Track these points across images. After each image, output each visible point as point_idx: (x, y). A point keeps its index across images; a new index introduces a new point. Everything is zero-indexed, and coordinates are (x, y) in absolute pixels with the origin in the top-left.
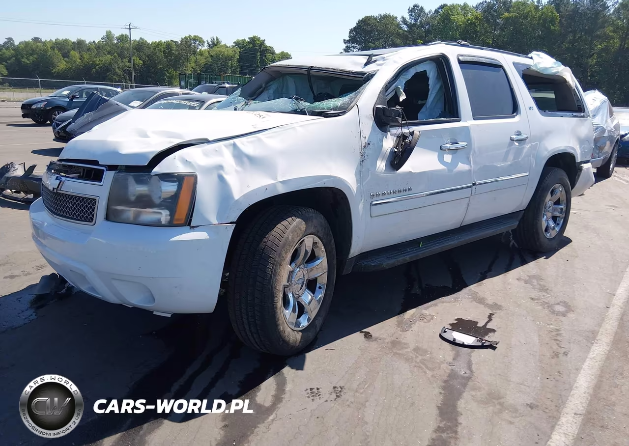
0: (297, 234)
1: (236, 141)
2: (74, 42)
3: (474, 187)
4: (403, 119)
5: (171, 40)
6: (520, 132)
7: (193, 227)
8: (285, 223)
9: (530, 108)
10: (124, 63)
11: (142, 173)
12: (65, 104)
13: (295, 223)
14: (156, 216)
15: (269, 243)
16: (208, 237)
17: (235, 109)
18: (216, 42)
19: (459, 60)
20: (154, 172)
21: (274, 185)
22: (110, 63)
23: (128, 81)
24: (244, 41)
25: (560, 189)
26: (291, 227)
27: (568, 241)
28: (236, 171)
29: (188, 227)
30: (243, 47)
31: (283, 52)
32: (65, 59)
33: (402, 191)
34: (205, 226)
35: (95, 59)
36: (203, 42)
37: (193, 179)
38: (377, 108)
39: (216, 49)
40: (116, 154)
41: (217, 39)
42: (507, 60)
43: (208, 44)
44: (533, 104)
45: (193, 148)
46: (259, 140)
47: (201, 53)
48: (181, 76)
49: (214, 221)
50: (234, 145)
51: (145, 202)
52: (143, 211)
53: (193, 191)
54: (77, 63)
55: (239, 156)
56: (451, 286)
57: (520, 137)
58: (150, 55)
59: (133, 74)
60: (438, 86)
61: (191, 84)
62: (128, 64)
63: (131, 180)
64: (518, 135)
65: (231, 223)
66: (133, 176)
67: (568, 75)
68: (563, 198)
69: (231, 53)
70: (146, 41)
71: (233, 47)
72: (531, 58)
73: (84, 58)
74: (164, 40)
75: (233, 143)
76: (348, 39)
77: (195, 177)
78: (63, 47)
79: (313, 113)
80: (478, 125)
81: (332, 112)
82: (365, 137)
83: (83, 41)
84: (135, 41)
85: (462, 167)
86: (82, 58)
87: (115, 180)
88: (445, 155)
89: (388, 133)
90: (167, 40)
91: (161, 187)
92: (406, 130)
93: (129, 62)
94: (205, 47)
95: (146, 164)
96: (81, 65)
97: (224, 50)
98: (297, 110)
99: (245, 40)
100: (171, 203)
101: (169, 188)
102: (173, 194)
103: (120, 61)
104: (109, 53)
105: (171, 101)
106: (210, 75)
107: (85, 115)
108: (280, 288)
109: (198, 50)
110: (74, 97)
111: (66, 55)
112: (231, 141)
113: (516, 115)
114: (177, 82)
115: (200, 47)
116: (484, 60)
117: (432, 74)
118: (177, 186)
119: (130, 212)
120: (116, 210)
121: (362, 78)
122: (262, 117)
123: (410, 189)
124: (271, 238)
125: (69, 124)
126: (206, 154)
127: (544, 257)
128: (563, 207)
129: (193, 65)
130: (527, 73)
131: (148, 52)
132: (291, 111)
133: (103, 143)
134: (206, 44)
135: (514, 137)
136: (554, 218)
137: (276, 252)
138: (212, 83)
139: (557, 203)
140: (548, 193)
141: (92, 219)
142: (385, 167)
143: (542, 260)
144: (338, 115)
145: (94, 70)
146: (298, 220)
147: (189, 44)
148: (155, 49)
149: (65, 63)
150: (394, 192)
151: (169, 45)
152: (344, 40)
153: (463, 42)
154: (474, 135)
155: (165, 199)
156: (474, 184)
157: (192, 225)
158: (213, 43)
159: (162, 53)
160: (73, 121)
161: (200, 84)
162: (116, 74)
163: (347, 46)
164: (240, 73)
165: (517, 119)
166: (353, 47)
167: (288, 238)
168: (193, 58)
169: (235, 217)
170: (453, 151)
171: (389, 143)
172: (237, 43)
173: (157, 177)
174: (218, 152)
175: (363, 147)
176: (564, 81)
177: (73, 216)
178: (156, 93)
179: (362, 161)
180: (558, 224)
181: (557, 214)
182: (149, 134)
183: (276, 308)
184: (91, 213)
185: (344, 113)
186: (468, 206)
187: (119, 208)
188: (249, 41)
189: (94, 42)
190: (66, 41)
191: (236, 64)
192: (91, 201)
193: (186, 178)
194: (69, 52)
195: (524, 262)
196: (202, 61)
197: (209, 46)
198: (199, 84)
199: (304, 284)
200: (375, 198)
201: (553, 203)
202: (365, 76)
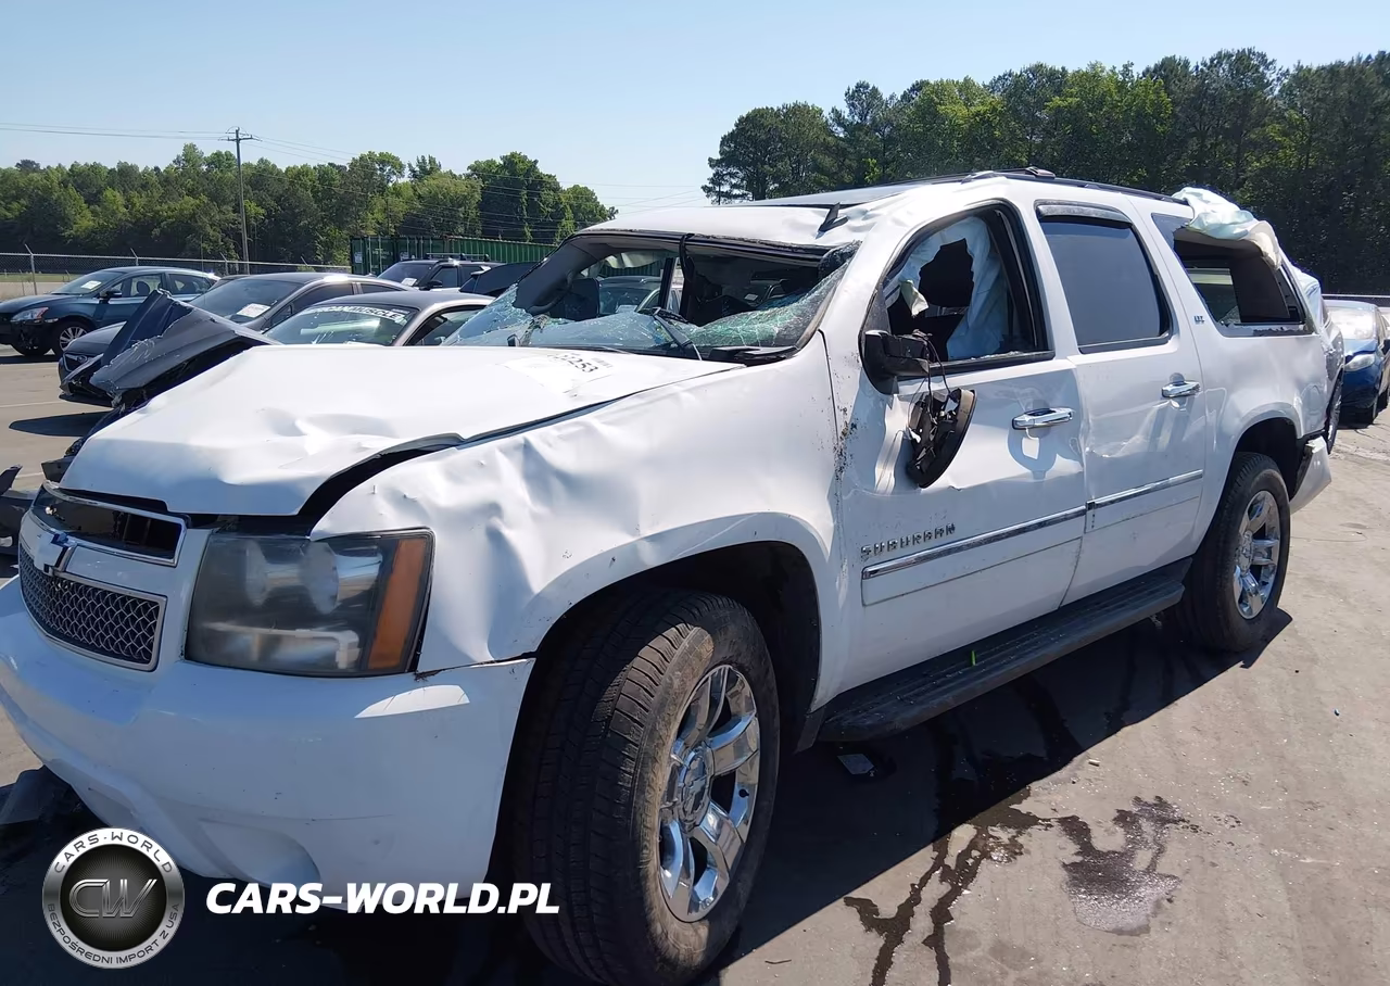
0: (693, 670)
1: (531, 435)
2: (112, 171)
3: (1090, 513)
4: (932, 360)
5: (330, 164)
6: (1181, 376)
7: (423, 675)
8: (659, 643)
9: (1198, 320)
10: (224, 214)
11: (284, 536)
12: (90, 312)
13: (685, 642)
14: (322, 648)
15: (623, 703)
16: (465, 700)
17: (512, 344)
18: (428, 167)
19: (1038, 213)
20: (320, 532)
21: (632, 549)
22: (193, 216)
23: (233, 253)
24: (490, 163)
25: (1268, 501)
26: (678, 652)
27: (1285, 619)
28: (535, 517)
29: (410, 676)
30: (490, 177)
31: (576, 187)
32: (92, 207)
33: (933, 535)
34: (457, 669)
35: (159, 207)
36: (402, 166)
37: (421, 546)
38: (867, 336)
39: (430, 182)
40: (213, 484)
41: (432, 160)
42: (1138, 208)
43: (413, 171)
44: (1201, 309)
45: (419, 462)
46: (590, 431)
47: (397, 192)
48: (355, 243)
49: (481, 653)
50: (527, 448)
51: (292, 610)
52: (289, 636)
53: (421, 579)
54: (120, 215)
55: (540, 474)
56: (1042, 753)
57: (1183, 389)
58: (282, 196)
59: (246, 238)
60: (992, 276)
61: (376, 260)
62: (232, 216)
63: (253, 550)
64: (1177, 384)
65: (524, 656)
66: (260, 542)
67: (1265, 238)
68: (1275, 523)
69: (462, 189)
70: (274, 166)
71: (468, 176)
72: (1185, 203)
73: (134, 205)
74: (312, 164)
75: (523, 442)
76: (719, 157)
77: (425, 540)
78: (85, 181)
79: (714, 355)
80: (1089, 365)
81: (763, 350)
82: (845, 410)
83: (132, 166)
84: (248, 165)
85: (1063, 465)
86: (129, 204)
87: (210, 555)
88: (1024, 440)
89: (895, 395)
90: (321, 163)
91: (335, 569)
92: (937, 386)
93: (234, 212)
94: (405, 179)
95: (296, 512)
96: (127, 221)
97: (448, 183)
98: (670, 344)
99: (493, 162)
100: (363, 612)
101: (360, 571)
102: (367, 588)
103: (216, 209)
104: (191, 193)
105: (339, 309)
106: (419, 239)
107: (135, 347)
108: (654, 821)
109: (390, 184)
110: (111, 295)
111: (93, 199)
112: (519, 438)
113: (1169, 338)
114: (342, 255)
115: (394, 178)
116: (1093, 213)
117: (978, 250)
118: (378, 566)
119: (251, 637)
120: (214, 632)
121: (819, 260)
122: (588, 368)
123: (951, 529)
124: (628, 688)
125: (97, 366)
126: (454, 476)
127: (1241, 663)
128: (1274, 543)
129: (379, 216)
130: (1183, 237)
131: (277, 189)
132: (655, 347)
133: (179, 451)
134: (407, 172)
135: (1169, 388)
136: (1256, 570)
137: (642, 726)
138: (426, 258)
139: (1260, 534)
140: (1244, 513)
141: (150, 657)
142: (893, 479)
143: (1236, 670)
144: (776, 358)
145: (156, 231)
146: (694, 631)
147: (369, 173)
148: (292, 183)
149: (89, 215)
150: (916, 539)
151: (325, 175)
152: (710, 160)
153: (1041, 172)
154: (1087, 389)
155: (347, 603)
156: (1091, 506)
157: (420, 669)
158: (423, 168)
159: (309, 192)
160: (107, 360)
161: (398, 260)
162: (207, 238)
163: (717, 173)
164: (485, 233)
165: (1171, 347)
166: (730, 174)
167: (672, 684)
168: (379, 202)
169: (533, 638)
170: (1042, 432)
171: (898, 420)
172: (476, 169)
173: (326, 544)
174: (486, 469)
175: (840, 434)
176: (1258, 253)
177: (97, 641)
178: (300, 285)
179: (841, 470)
180: (1265, 584)
181: (1262, 561)
182: (300, 424)
183: (646, 877)
184: (145, 638)
185: (790, 353)
186: (1078, 557)
187: (221, 626)
188: (502, 163)
189: (157, 169)
190: (95, 168)
191: (473, 213)
192: (146, 608)
193: (403, 546)
194: (100, 192)
195: (1199, 680)
196: (399, 207)
197: (415, 176)
198: (396, 259)
199: (706, 791)
200: (873, 559)
201: (1251, 534)
202: (825, 256)
